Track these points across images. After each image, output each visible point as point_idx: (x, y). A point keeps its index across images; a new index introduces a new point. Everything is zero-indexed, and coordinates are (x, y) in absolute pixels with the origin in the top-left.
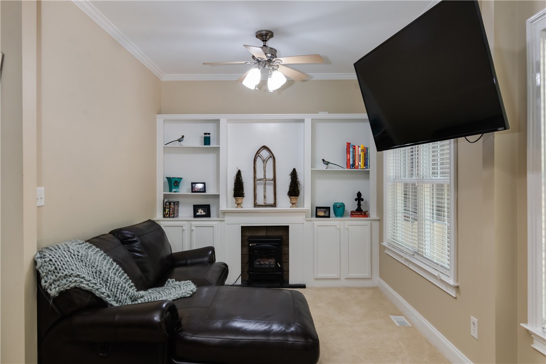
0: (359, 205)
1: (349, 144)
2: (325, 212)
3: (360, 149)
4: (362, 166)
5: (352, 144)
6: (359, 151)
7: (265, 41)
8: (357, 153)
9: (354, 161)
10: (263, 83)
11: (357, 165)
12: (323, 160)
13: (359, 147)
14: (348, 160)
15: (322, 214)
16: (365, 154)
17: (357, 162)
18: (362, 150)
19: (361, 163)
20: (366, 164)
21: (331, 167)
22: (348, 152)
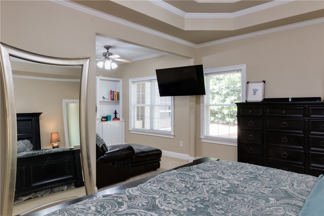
0: (116, 115)
1: (111, 91)
2: (105, 119)
3: (116, 93)
4: (117, 99)
5: (113, 90)
6: (115, 94)
7: (108, 50)
8: (114, 94)
9: (113, 98)
10: (104, 66)
11: (114, 99)
12: (103, 97)
13: (115, 92)
14: (111, 97)
15: (104, 120)
16: (118, 95)
17: (114, 98)
18: (117, 93)
19: (116, 98)
20: (118, 99)
21: (106, 100)
22: (111, 94)
